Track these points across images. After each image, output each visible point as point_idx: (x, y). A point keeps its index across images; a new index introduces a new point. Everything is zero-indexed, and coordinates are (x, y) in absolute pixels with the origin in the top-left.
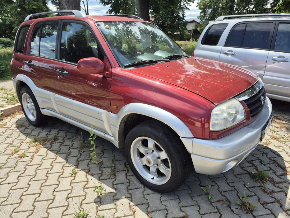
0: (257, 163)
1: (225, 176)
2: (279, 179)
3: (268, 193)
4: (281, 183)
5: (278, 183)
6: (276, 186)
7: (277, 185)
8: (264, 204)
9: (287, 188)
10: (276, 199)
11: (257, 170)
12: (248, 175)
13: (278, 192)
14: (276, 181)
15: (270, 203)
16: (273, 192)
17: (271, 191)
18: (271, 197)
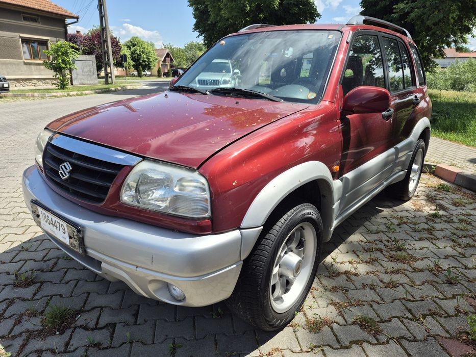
0: (100, 336)
1: (95, 281)
2: (35, 349)
3: (21, 316)
4: (23, 346)
5: (27, 340)
6: (24, 334)
7: (24, 336)
8: (11, 302)
9: (7, 348)
10: (5, 318)
11: (81, 327)
12: (78, 308)
13: (12, 329)
14: (34, 341)
15: (7, 308)
16: (18, 322)
17: (23, 321)
18: (14, 315)
